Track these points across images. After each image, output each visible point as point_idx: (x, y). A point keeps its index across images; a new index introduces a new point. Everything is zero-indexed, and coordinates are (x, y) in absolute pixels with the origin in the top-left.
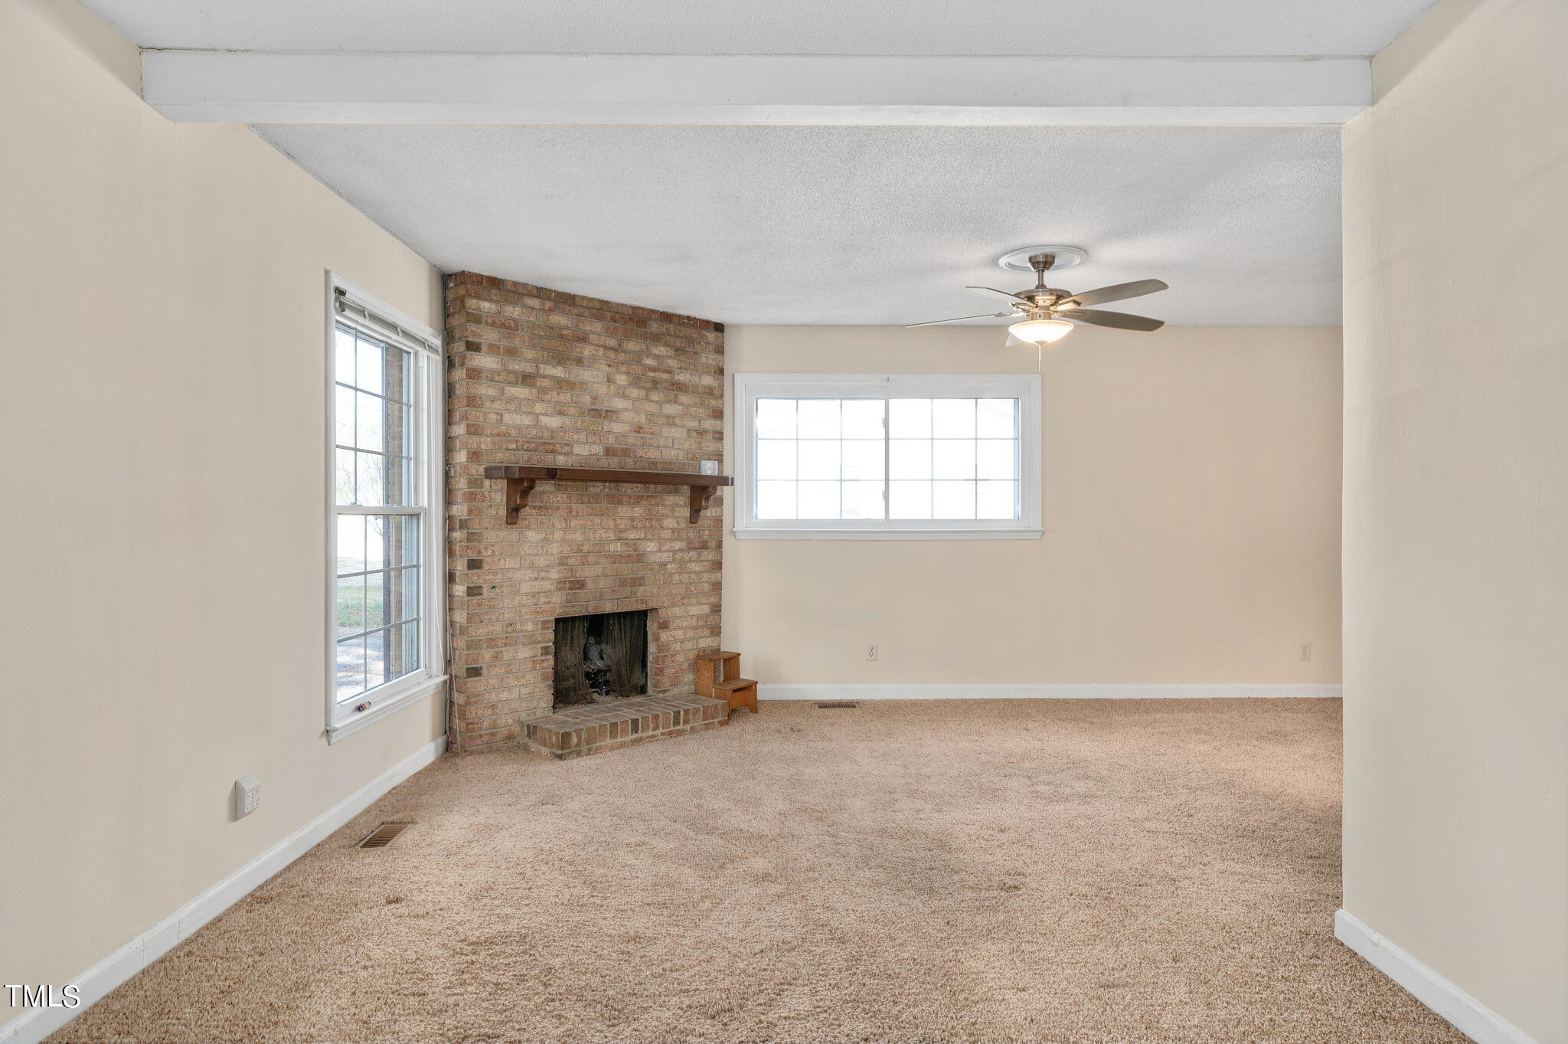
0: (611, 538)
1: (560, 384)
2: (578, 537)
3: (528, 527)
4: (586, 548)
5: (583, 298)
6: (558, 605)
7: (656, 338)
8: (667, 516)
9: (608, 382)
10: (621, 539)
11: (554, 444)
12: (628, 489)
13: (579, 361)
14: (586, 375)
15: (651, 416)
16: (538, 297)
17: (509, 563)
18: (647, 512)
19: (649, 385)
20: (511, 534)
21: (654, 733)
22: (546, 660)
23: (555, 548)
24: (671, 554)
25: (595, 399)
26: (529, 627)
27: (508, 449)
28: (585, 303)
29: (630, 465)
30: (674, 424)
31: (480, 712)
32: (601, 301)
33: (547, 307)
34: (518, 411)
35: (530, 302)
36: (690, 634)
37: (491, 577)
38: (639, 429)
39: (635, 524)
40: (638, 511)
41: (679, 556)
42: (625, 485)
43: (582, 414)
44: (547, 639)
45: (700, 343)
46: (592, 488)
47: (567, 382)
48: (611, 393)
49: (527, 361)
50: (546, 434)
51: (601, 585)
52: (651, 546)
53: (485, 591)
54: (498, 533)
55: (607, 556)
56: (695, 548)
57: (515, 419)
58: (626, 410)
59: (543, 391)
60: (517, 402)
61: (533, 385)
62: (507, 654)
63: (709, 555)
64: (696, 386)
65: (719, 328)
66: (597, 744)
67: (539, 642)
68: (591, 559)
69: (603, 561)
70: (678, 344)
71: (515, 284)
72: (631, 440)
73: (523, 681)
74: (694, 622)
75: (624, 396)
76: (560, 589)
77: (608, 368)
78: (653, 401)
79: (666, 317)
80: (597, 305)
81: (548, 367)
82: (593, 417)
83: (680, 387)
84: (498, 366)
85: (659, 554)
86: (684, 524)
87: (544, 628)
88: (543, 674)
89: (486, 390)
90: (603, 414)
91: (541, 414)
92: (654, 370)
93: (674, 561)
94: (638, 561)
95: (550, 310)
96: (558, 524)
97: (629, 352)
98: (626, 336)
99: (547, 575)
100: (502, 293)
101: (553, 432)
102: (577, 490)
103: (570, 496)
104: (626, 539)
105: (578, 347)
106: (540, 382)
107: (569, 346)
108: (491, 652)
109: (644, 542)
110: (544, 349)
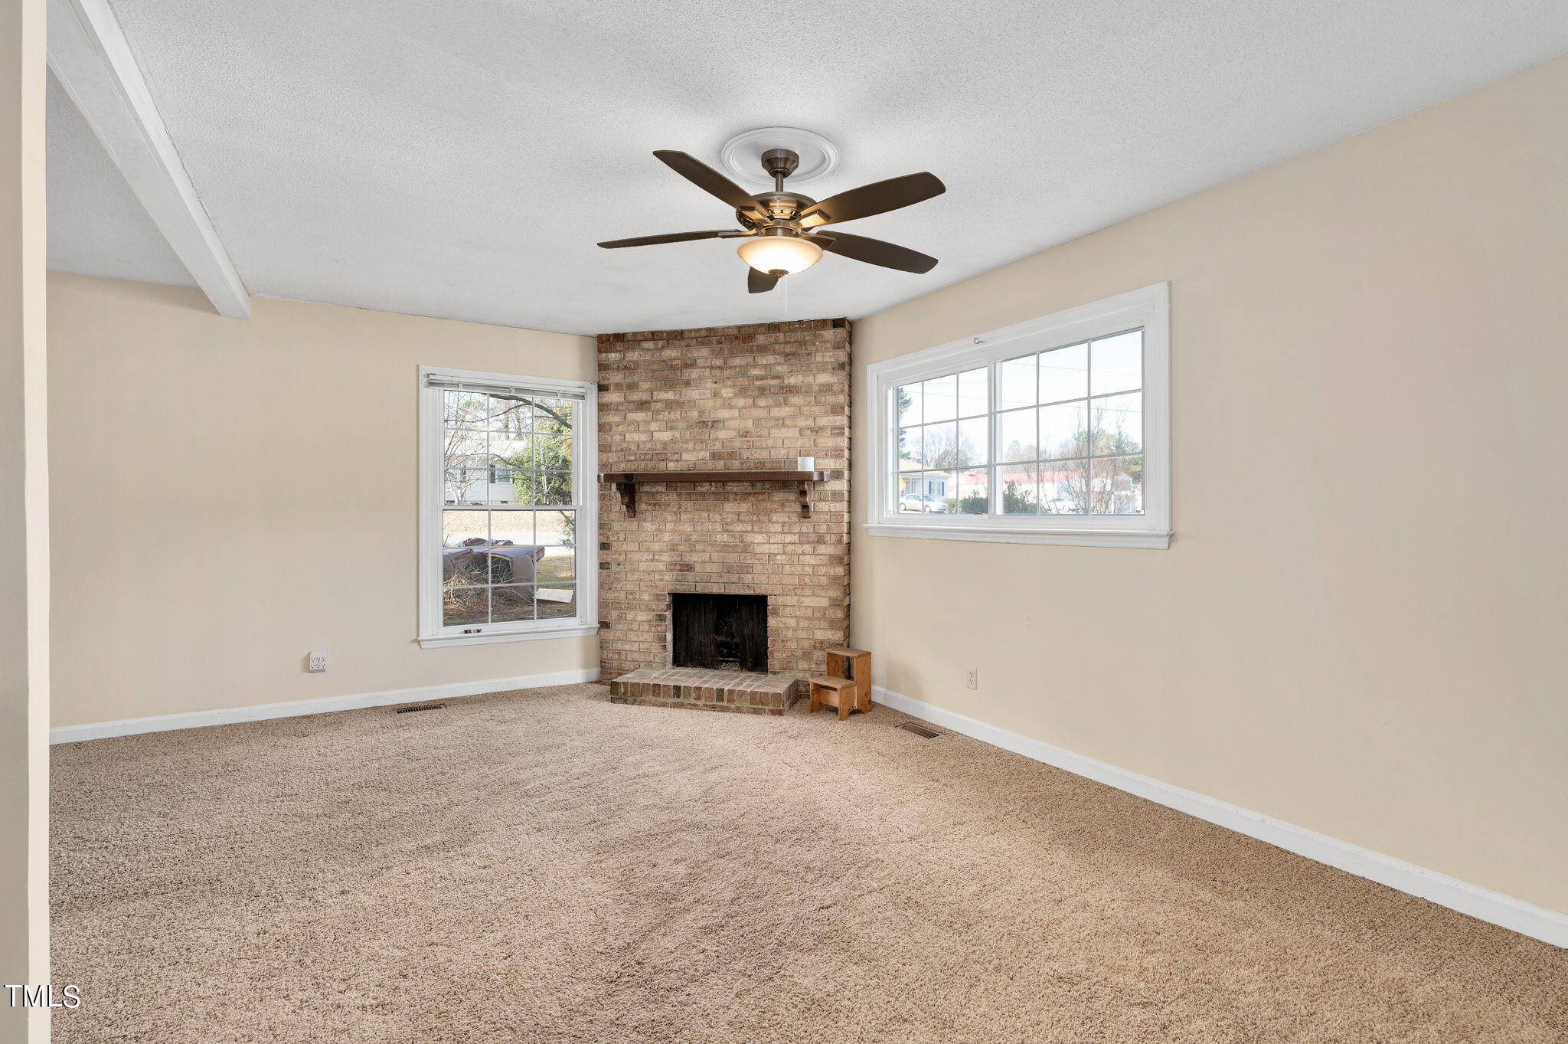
0: (717, 530)
1: (669, 405)
2: (688, 528)
3: (645, 520)
4: (694, 538)
5: (690, 331)
6: (670, 582)
7: (763, 349)
8: (776, 511)
9: (715, 396)
10: (727, 531)
11: (665, 454)
12: (733, 487)
13: (688, 384)
14: (693, 394)
15: (757, 422)
16: (653, 339)
17: (634, 547)
18: (754, 507)
19: (756, 393)
20: (632, 525)
21: (695, 703)
22: (660, 625)
23: (667, 537)
24: (781, 546)
25: (701, 412)
26: (646, 597)
27: (628, 461)
28: (693, 334)
29: (735, 466)
30: (784, 425)
31: (610, 655)
32: (709, 330)
33: (660, 346)
34: (637, 431)
35: (645, 345)
36: (804, 624)
37: (616, 556)
38: (746, 434)
39: (741, 518)
40: (744, 507)
41: (790, 548)
42: (732, 484)
43: (690, 427)
44: (660, 609)
45: (814, 344)
46: (699, 488)
47: (677, 402)
48: (718, 405)
49: (643, 391)
50: (659, 446)
51: (708, 569)
52: (759, 538)
53: (613, 567)
54: (622, 523)
55: (713, 545)
56: (809, 543)
57: (633, 437)
58: (732, 418)
59: (658, 412)
60: (636, 424)
61: (649, 409)
62: (630, 615)
63: (827, 550)
64: (810, 386)
65: (838, 324)
66: (641, 698)
67: (657, 611)
68: (699, 547)
69: (709, 549)
70: (788, 350)
71: (634, 334)
72: (737, 444)
73: (641, 639)
74: (809, 613)
75: (730, 407)
76: (671, 570)
77: (714, 385)
78: (761, 407)
79: (774, 327)
80: (704, 334)
81: (661, 393)
82: (700, 428)
83: (790, 390)
84: (621, 399)
85: (767, 546)
86: (795, 519)
87: (657, 600)
88: (658, 636)
89: (613, 418)
90: (710, 424)
91: (655, 431)
92: (762, 378)
93: (784, 553)
94: (745, 551)
95: (663, 347)
96: (669, 518)
97: (735, 367)
98: (732, 354)
99: (660, 558)
100: (624, 343)
101: (665, 444)
102: (686, 490)
103: (680, 494)
104: (733, 531)
105: (687, 372)
106: (653, 406)
107: (678, 373)
108: (617, 612)
109: (750, 535)
110: (657, 380)
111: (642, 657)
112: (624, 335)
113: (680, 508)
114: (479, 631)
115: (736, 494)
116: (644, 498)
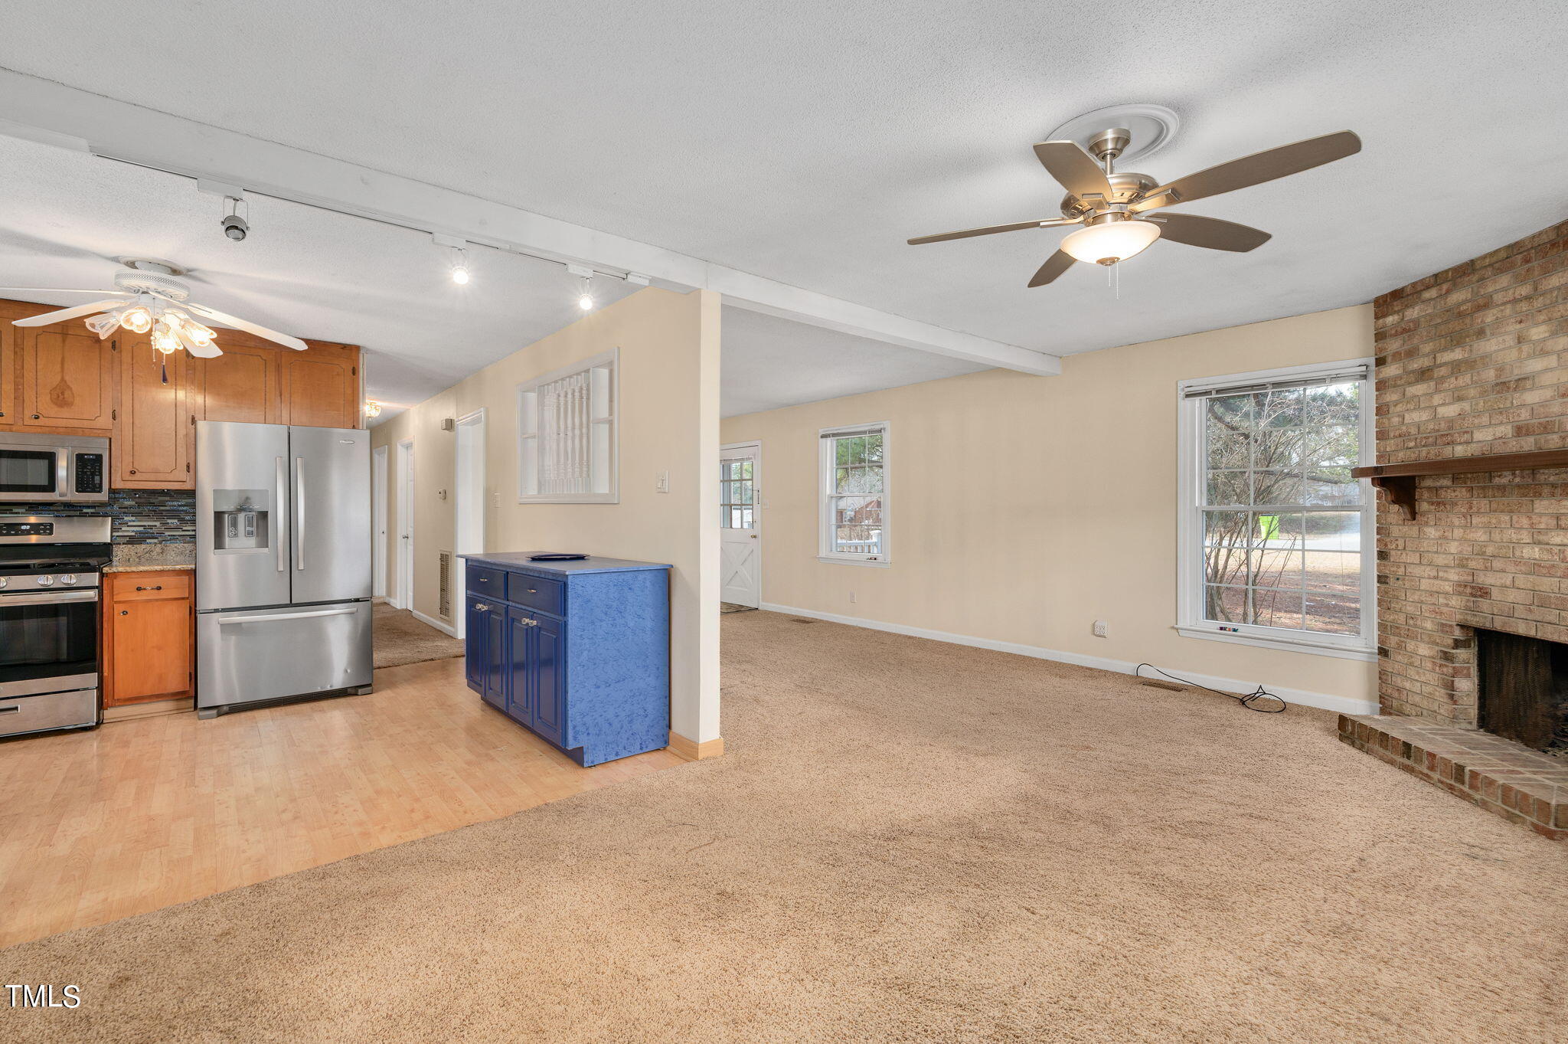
0: (1524, 541)
1: (1457, 368)
2: (1481, 536)
3: (1427, 524)
4: (1490, 550)
5: (1484, 257)
6: (1455, 607)
9: (1519, 342)
10: (1540, 543)
11: (1452, 435)
12: (1549, 475)
13: (1481, 333)
14: (1489, 346)
16: (1436, 284)
17: (1414, 558)
20: (1411, 530)
22: (1446, 666)
23: (1453, 547)
25: (1500, 370)
26: (1429, 625)
27: (1408, 448)
29: (1552, 443)
31: (1390, 691)
33: (1444, 292)
34: (1418, 408)
35: (1426, 295)
37: (1395, 569)
42: (1546, 471)
43: (1483, 394)
44: (1446, 644)
46: (1497, 479)
47: (1466, 361)
48: (1524, 355)
49: (1424, 356)
50: (1443, 425)
51: (1511, 599)
53: (1392, 581)
54: (1401, 528)
55: (1517, 564)
57: (1413, 417)
58: (1547, 370)
59: (1442, 380)
60: (1416, 400)
61: (1431, 378)
62: (1411, 645)
67: (1437, 644)
68: (1497, 564)
69: (1511, 568)
71: (1414, 285)
72: (1556, 409)
73: (1423, 679)
75: (1544, 353)
76: (1460, 594)
77: (1518, 326)
80: (1503, 255)
81: (1446, 354)
82: (1498, 392)
84: (1399, 372)
87: (1442, 631)
88: (1443, 679)
89: (1391, 397)
90: (1512, 385)
91: (1439, 405)
95: (1448, 292)
96: (1456, 522)
97: (1551, 291)
98: (1547, 272)
99: (1445, 575)
100: (1403, 300)
101: (1451, 422)
102: (1478, 483)
103: (1471, 490)
104: (1548, 544)
105: (1479, 318)
106: (1437, 373)
107: (1468, 321)
108: (1398, 639)
110: (1441, 337)
111: (1426, 703)
112: (1402, 290)
113: (1471, 508)
114: (1235, 630)
115: (1554, 486)
116: (1426, 495)
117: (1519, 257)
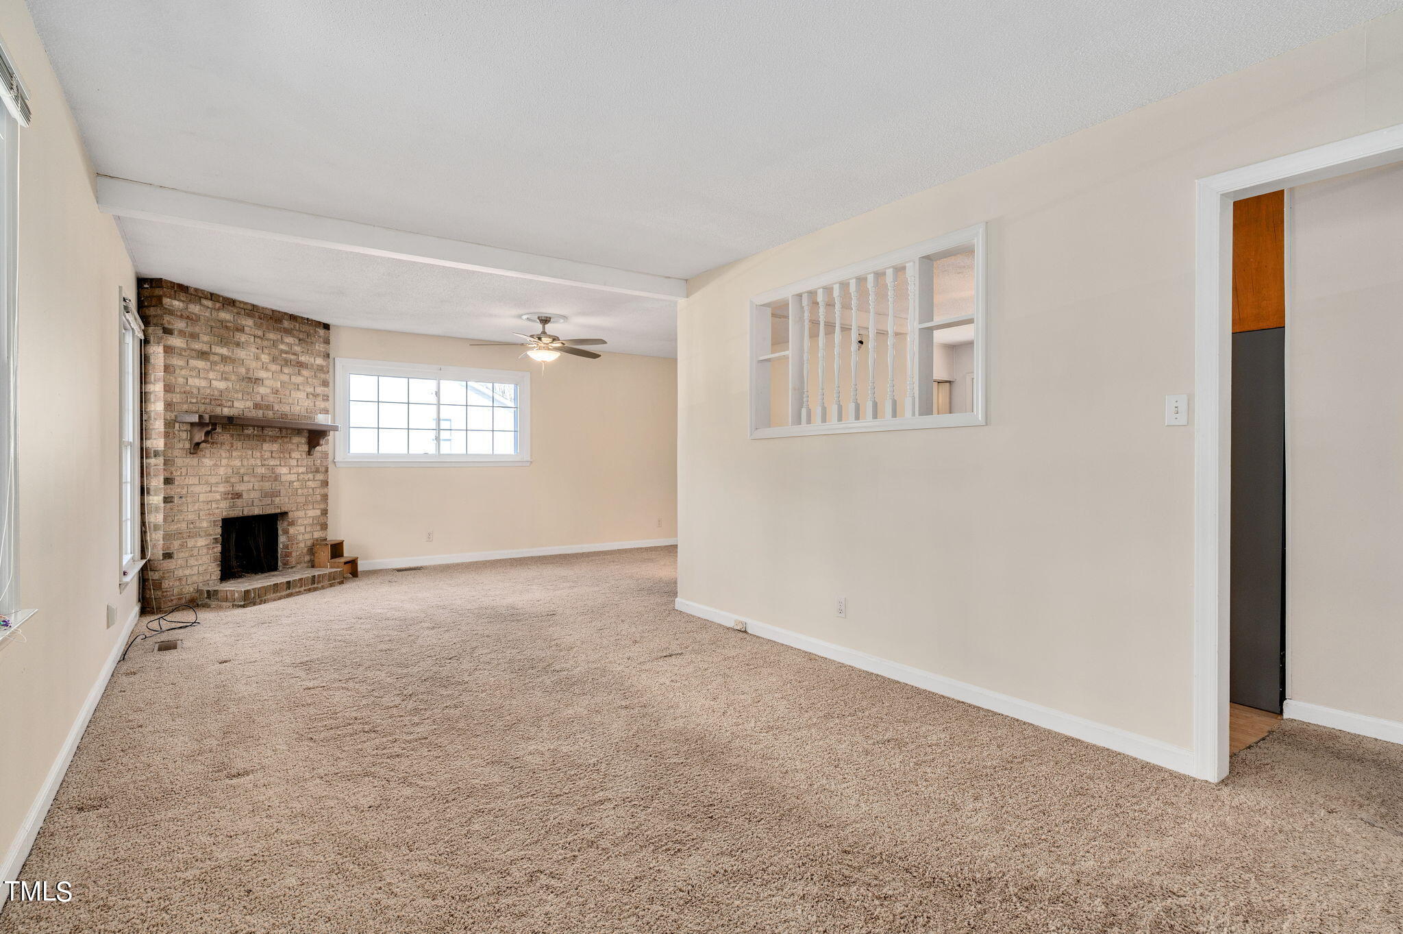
0: (259, 465)
1: (224, 359)
2: (237, 463)
3: (204, 456)
4: (242, 471)
5: (240, 302)
6: (224, 509)
7: (288, 332)
8: (294, 451)
9: (257, 359)
10: (264, 465)
11: (221, 400)
12: (269, 433)
13: (238, 344)
14: (241, 354)
15: (284, 383)
16: (211, 299)
17: (195, 480)
18: (282, 447)
19: (283, 363)
20: (193, 461)
21: (300, 589)
22: (216, 547)
23: (222, 471)
24: (296, 476)
25: (248, 370)
26: (205, 524)
27: (191, 403)
28: (242, 306)
29: (270, 417)
30: (299, 389)
31: (171, 584)
32: (252, 305)
33: (217, 307)
34: (198, 376)
35: (205, 302)
36: (308, 529)
37: (179, 490)
38: (276, 392)
39: (274, 455)
40: (275, 447)
41: (301, 477)
42: (267, 430)
43: (239, 380)
44: (217, 533)
45: (315, 336)
46: (246, 431)
47: (230, 358)
48: (259, 367)
49: (204, 342)
50: (216, 393)
51: (252, 496)
52: (284, 470)
53: (176, 500)
54: (184, 459)
55: (256, 477)
56: (311, 472)
57: (196, 382)
58: (267, 378)
59: (214, 363)
60: (197, 370)
61: (209, 360)
62: (191, 543)
63: (320, 477)
64: (312, 365)
65: (326, 327)
67: (211, 535)
68: (246, 478)
69: (253, 480)
70: (301, 337)
71: (196, 290)
72: (272, 399)
73: (200, 562)
74: (311, 521)
75: (267, 370)
76: (226, 499)
77: (256, 350)
78: (285, 374)
79: (293, 318)
80: (250, 308)
81: (217, 348)
82: (247, 382)
83: (301, 365)
84: (184, 346)
85: (289, 475)
86: (304, 456)
87: (214, 526)
88: (214, 557)
89: (175, 361)
90: (254, 381)
91: (213, 379)
92: (286, 353)
93: (298, 480)
94: (276, 480)
95: (219, 309)
96: (224, 455)
97: (270, 340)
98: (268, 329)
99: (217, 489)
100: (187, 295)
101: (220, 392)
102: (236, 432)
103: (232, 436)
104: (268, 465)
105: (238, 335)
106: (212, 358)
108: (179, 542)
109: (279, 467)
110: (214, 335)
111: (201, 578)
112: (187, 287)
113: (232, 447)
115: (271, 437)
117: (257, 314)
